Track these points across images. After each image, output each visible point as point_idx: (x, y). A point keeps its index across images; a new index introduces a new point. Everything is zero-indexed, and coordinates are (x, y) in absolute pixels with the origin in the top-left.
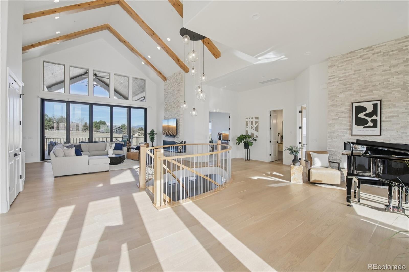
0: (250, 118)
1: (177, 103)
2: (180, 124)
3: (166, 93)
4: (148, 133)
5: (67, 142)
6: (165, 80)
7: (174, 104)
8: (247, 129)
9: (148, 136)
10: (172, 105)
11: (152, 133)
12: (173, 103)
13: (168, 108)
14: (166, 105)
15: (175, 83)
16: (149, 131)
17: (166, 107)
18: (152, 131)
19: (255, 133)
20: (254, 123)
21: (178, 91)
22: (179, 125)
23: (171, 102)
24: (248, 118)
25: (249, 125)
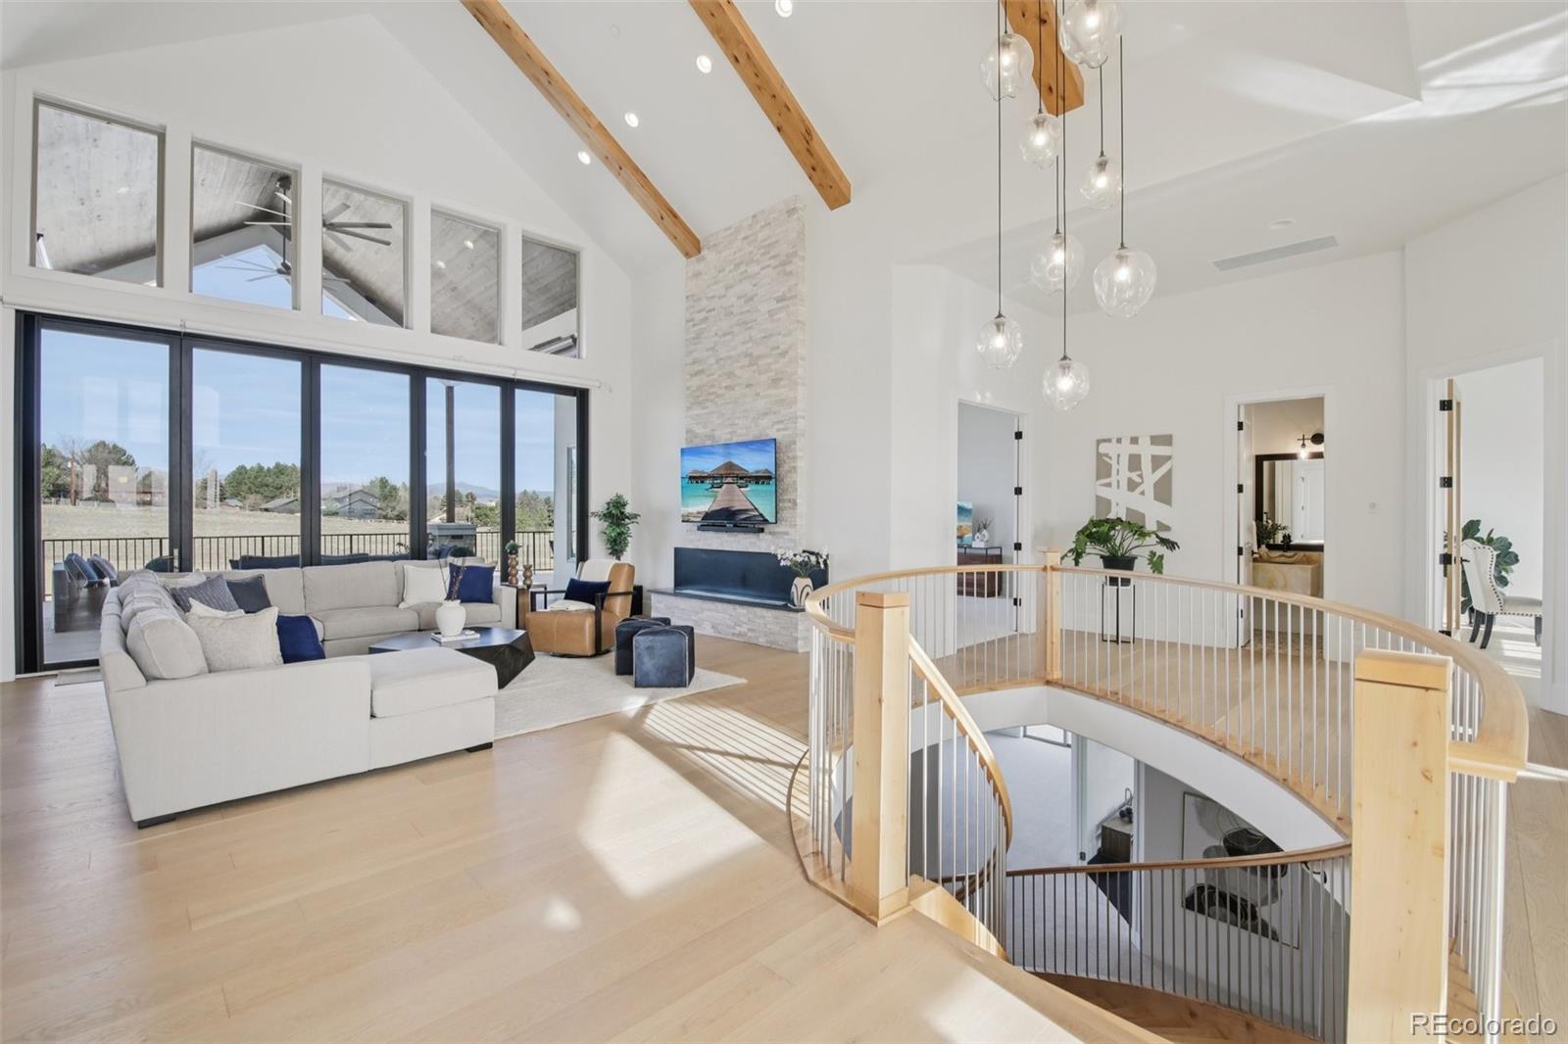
0: (1119, 441)
1: (769, 360)
2: (795, 468)
3: (699, 317)
4: (595, 514)
5: (176, 563)
6: (691, 249)
7: (750, 365)
8: (1104, 493)
9: (595, 526)
10: (738, 372)
11: (617, 515)
12: (746, 361)
13: (713, 386)
14: (697, 373)
15: (758, 262)
16: (597, 503)
17: (696, 382)
18: (618, 504)
19: (1153, 513)
20: (1146, 464)
21: (779, 300)
22: (790, 471)
23: (730, 357)
24: (1109, 441)
25: (1114, 472)
